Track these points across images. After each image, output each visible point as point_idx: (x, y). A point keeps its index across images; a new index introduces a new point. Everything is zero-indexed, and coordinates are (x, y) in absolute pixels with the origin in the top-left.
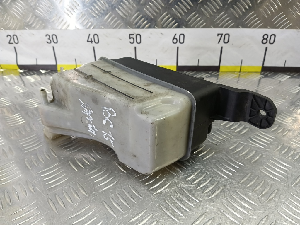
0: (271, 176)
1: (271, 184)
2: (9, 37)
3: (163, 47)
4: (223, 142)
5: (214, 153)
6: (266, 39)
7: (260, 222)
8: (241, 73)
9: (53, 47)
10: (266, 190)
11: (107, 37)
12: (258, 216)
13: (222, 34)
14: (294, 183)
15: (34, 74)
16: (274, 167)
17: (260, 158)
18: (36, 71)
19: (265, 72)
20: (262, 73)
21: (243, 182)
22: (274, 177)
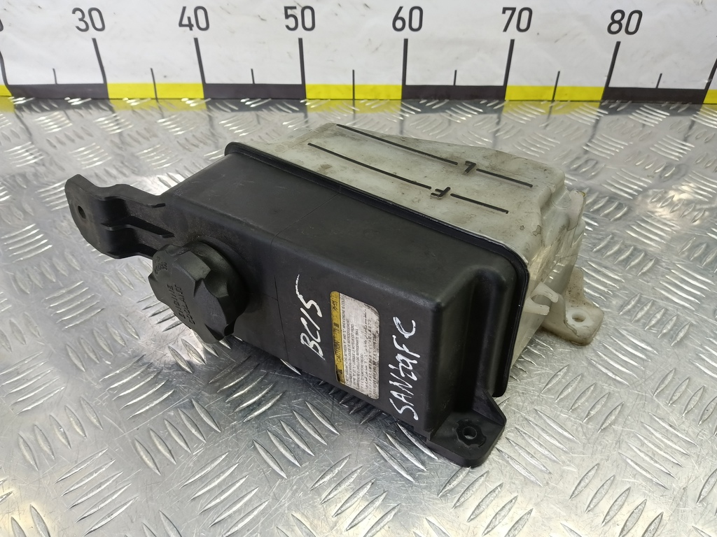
0: (610, 374)
1: (610, 393)
3: (370, 40)
6: (619, 22)
7: (582, 479)
8: (554, 104)
9: (94, 40)
10: (598, 407)
11: (229, 13)
12: (579, 466)
13: (513, 10)
14: (657, 389)
16: (617, 353)
18: (55, 100)
19: (612, 101)
20: (603, 104)
21: (549, 390)
22: (616, 375)
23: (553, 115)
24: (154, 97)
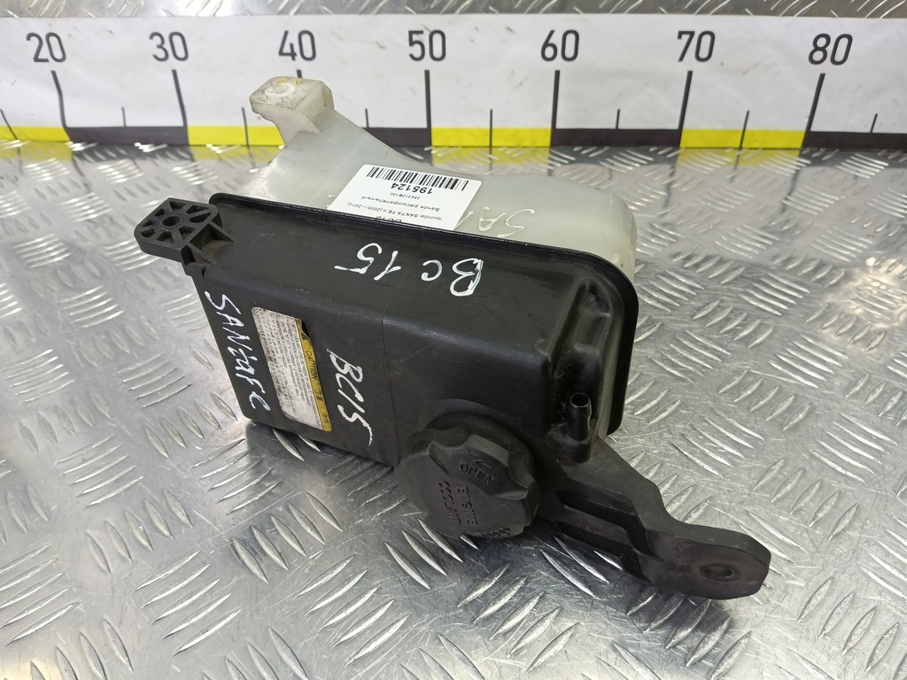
0: (839, 469)
1: (840, 492)
2: (35, 40)
3: (513, 72)
4: (704, 370)
5: (680, 405)
6: (823, 49)
7: (813, 596)
8: (742, 152)
9: (174, 72)
10: (827, 508)
11: (341, 39)
12: (808, 580)
13: (692, 34)
14: (901, 488)
15: (120, 157)
16: (846, 444)
17: (807, 416)
18: (123, 146)
19: (815, 149)
20: (804, 152)
21: (762, 487)
22: (847, 470)
23: (741, 165)
24: (245, 143)
